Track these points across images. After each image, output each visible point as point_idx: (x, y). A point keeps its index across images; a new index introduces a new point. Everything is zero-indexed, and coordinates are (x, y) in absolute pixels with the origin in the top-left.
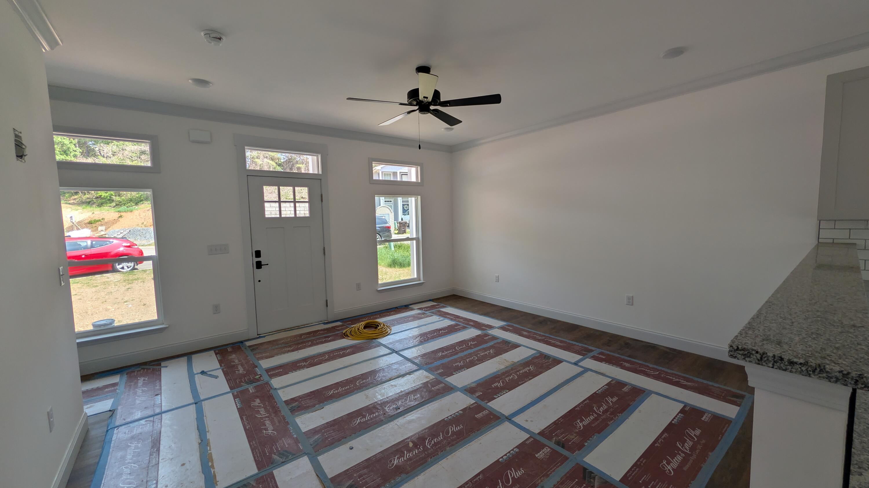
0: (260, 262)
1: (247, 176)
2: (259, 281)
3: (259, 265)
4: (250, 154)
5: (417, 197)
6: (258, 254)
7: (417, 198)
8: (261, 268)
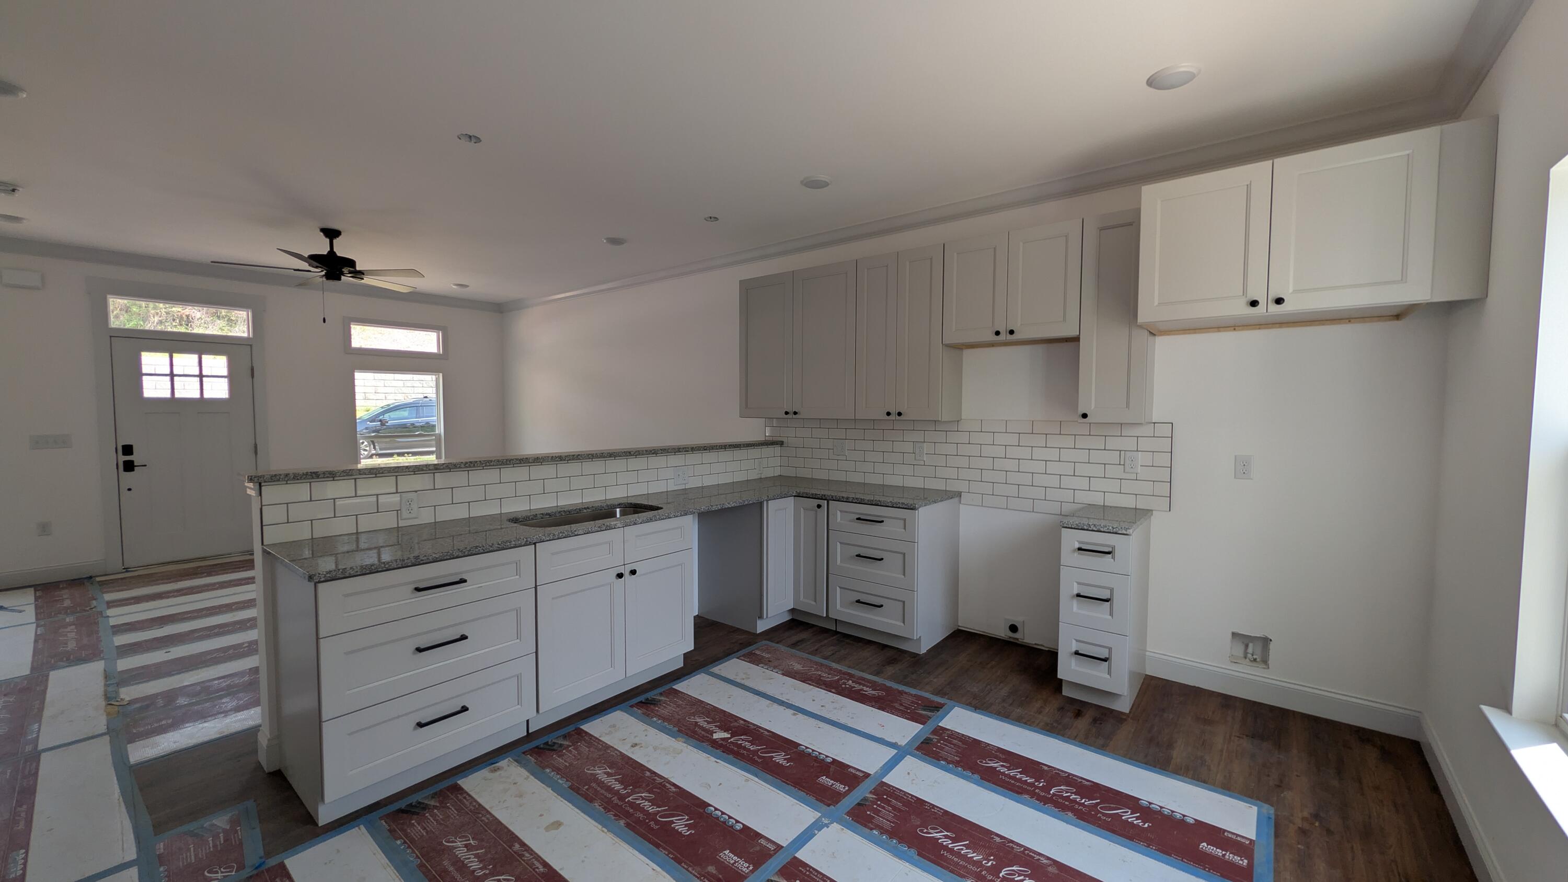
0: (132, 462)
1: (111, 337)
2: (129, 490)
3: (129, 466)
4: (116, 304)
5: (439, 375)
6: (128, 450)
7: (439, 377)
8: (133, 470)
